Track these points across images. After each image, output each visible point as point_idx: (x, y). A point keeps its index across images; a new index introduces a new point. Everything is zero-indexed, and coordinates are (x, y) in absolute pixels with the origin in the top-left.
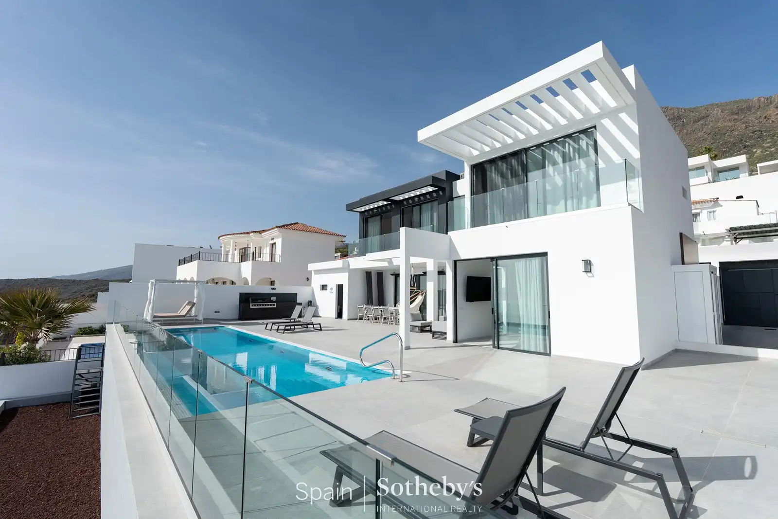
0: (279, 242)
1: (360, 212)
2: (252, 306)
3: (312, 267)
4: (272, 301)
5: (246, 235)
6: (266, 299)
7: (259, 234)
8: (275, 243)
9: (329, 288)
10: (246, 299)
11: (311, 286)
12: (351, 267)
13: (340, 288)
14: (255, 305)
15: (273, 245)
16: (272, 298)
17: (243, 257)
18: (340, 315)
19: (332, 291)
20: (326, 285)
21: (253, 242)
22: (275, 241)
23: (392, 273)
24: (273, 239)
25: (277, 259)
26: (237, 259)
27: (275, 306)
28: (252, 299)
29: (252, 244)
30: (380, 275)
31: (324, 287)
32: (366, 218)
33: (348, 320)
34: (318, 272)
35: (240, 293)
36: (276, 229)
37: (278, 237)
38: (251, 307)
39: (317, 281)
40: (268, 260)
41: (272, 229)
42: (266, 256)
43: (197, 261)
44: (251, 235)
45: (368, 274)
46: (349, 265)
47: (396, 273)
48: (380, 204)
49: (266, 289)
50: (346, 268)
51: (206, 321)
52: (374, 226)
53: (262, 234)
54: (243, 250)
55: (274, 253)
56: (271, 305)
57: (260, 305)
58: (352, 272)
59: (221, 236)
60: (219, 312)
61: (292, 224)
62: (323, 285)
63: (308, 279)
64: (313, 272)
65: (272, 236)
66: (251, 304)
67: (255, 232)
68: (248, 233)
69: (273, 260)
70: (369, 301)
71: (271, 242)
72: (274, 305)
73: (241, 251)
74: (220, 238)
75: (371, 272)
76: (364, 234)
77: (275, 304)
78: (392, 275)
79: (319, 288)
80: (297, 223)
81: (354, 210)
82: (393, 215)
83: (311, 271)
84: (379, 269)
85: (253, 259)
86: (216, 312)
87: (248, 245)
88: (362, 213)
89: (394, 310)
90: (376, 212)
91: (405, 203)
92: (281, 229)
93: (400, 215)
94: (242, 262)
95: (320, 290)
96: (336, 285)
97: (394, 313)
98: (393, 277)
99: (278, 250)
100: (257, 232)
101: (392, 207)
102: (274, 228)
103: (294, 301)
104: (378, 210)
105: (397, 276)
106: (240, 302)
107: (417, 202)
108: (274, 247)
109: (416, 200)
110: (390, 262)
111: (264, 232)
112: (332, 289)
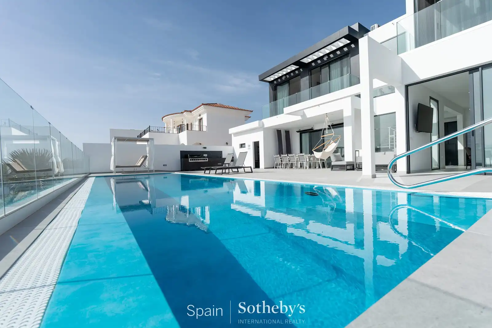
0: (205, 117)
1: (269, 82)
2: (190, 160)
3: (232, 131)
4: (204, 157)
6: (201, 155)
7: (190, 112)
9: (246, 145)
10: (185, 155)
11: (232, 146)
12: (266, 126)
13: (256, 145)
14: (192, 160)
15: (201, 120)
16: (204, 155)
17: (180, 129)
18: (257, 165)
19: (250, 147)
20: (244, 144)
21: (186, 119)
22: (201, 116)
24: (200, 115)
25: (205, 129)
26: (175, 131)
27: (207, 161)
28: (189, 155)
29: (185, 120)
30: (287, 133)
31: (242, 146)
32: (275, 85)
33: (265, 168)
34: (237, 134)
35: (181, 151)
36: (203, 106)
37: (203, 113)
38: (190, 161)
39: (236, 142)
40: (198, 130)
41: (200, 106)
42: (196, 128)
43: (148, 133)
44: (184, 113)
45: (279, 132)
46: (263, 125)
47: (301, 130)
48: (289, 70)
49: (200, 149)
50: (262, 128)
51: (156, 171)
52: (283, 91)
53: (192, 112)
54: (180, 127)
55: (201, 124)
56: (204, 160)
57: (196, 160)
58: (266, 130)
59: (164, 117)
60: (166, 165)
61: (213, 104)
62: (241, 144)
63: (227, 143)
64: (233, 135)
65: (200, 112)
66: (189, 159)
67: (187, 111)
68: (182, 113)
69: (201, 130)
70: (280, 152)
71: (199, 118)
72: (206, 160)
73: (178, 128)
74: (163, 119)
75: (281, 130)
76: (275, 98)
77: (207, 158)
78: (298, 132)
79: (238, 146)
80: (216, 104)
81: (265, 79)
82: (301, 78)
83: (231, 135)
84: (287, 128)
85: (188, 129)
86: (164, 165)
87: (183, 122)
88: (271, 82)
89: (307, 157)
90: (284, 79)
91: (313, 64)
92: (205, 106)
93: (308, 76)
94: (179, 133)
95: (240, 148)
96: (253, 142)
97: (307, 159)
98: (299, 134)
99: (205, 123)
100: (189, 111)
101: (301, 70)
102: (201, 106)
103: (220, 157)
104: (286, 77)
105: (301, 132)
106: (181, 157)
107: (326, 61)
108: (201, 121)
109: (325, 59)
110: (304, 115)
111: (194, 110)
112: (249, 146)
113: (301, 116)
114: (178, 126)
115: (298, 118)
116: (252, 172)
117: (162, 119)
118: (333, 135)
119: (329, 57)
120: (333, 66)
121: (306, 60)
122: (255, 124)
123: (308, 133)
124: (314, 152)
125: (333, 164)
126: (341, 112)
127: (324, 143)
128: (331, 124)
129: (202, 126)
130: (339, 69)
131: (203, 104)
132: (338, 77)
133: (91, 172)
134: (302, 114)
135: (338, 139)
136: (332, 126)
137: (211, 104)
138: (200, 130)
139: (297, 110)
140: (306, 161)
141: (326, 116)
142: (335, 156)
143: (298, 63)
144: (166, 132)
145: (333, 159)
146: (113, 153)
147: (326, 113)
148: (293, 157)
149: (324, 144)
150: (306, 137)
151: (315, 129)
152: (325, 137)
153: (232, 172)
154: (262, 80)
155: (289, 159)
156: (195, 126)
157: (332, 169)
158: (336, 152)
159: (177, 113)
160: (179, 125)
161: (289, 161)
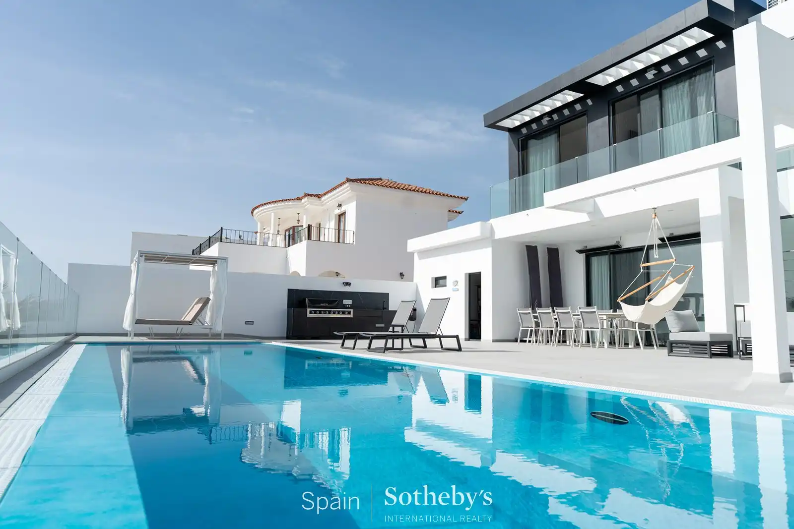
0: (351, 209)
1: (510, 130)
2: (311, 313)
3: (414, 244)
4: (344, 306)
5: (296, 202)
6: (336, 301)
7: (317, 198)
8: (344, 214)
9: (449, 281)
10: (298, 300)
11: (413, 281)
12: (497, 237)
13: (474, 281)
14: (315, 312)
15: (341, 216)
16: (346, 302)
17: (292, 237)
18: (475, 332)
19: (457, 287)
20: (445, 278)
21: (307, 213)
22: (343, 209)
23: (579, 249)
24: (340, 205)
25: (349, 239)
26: (280, 241)
27: (351, 316)
28: (309, 300)
29: (305, 217)
30: (553, 253)
31: (439, 282)
32: (524, 138)
33: (494, 341)
34: (426, 253)
35: (290, 291)
36: (347, 184)
37: (349, 200)
38: (309, 315)
39: (424, 271)
40: (334, 241)
41: (341, 185)
42: (329, 234)
43: (218, 243)
44: (303, 201)
45: (531, 251)
46: (493, 232)
47: (589, 247)
48: (558, 101)
49: (335, 285)
50: (488, 239)
51: (227, 336)
52: (543, 153)
53: (323, 199)
54: (291, 231)
55: (342, 228)
56: (344, 313)
57: (325, 312)
58: (498, 246)
59: (257, 207)
60: (252, 323)
61: (372, 180)
62: (436, 278)
63: (402, 275)
64: (416, 256)
65: (340, 199)
66: (309, 310)
67: (311, 195)
68: (298, 199)
69: (341, 241)
70: (535, 302)
71: (338, 212)
72: (349, 313)
73: (287, 234)
74: (255, 212)
75: (536, 247)
76: (522, 168)
77: (352, 310)
78: (580, 252)
79: (430, 283)
80: (381, 179)
81: (499, 124)
82: (591, 120)
83: (412, 254)
84: (553, 241)
85: (309, 238)
86: (247, 323)
87: (298, 220)
88: (514, 131)
89: (605, 317)
90: (547, 123)
91: (620, 89)
92: (355, 184)
93: (607, 117)
94: (289, 246)
95: (432, 287)
96: (466, 274)
97: (605, 322)
98: (582, 256)
99: (351, 224)
100: (314, 196)
101: (589, 102)
102: (343, 183)
103: (384, 308)
104: (552, 118)
105: (590, 253)
106: (289, 306)
107: (652, 81)
108: (342, 219)
109: (650, 75)
110: (595, 211)
111: (325, 194)
112: (456, 283)
113: (589, 213)
114: (288, 230)
115: (583, 218)
116: (460, 349)
117: (252, 213)
118: (672, 263)
119: (660, 71)
120: (670, 93)
121: (601, 80)
122: (472, 230)
123: (607, 257)
124: (623, 304)
125: (672, 337)
126: (694, 205)
127: (648, 281)
128: (668, 235)
129: (344, 230)
130: (686, 101)
131: (348, 180)
132: (684, 120)
133: (79, 331)
134: (591, 209)
135: (686, 274)
136: (669, 239)
137: (368, 180)
138: (339, 242)
139: (576, 199)
140: (602, 328)
141: (653, 216)
142: (679, 318)
143: (580, 86)
144: (258, 244)
145: (673, 325)
146: (132, 291)
147: (655, 207)
148: (569, 314)
149: (649, 287)
150: (601, 265)
151: (626, 245)
152: (651, 268)
153: (410, 347)
154: (493, 126)
155: (556, 319)
156: (326, 230)
157: (671, 351)
158: (681, 306)
159: (286, 200)
160: (291, 228)
161: (557, 326)
